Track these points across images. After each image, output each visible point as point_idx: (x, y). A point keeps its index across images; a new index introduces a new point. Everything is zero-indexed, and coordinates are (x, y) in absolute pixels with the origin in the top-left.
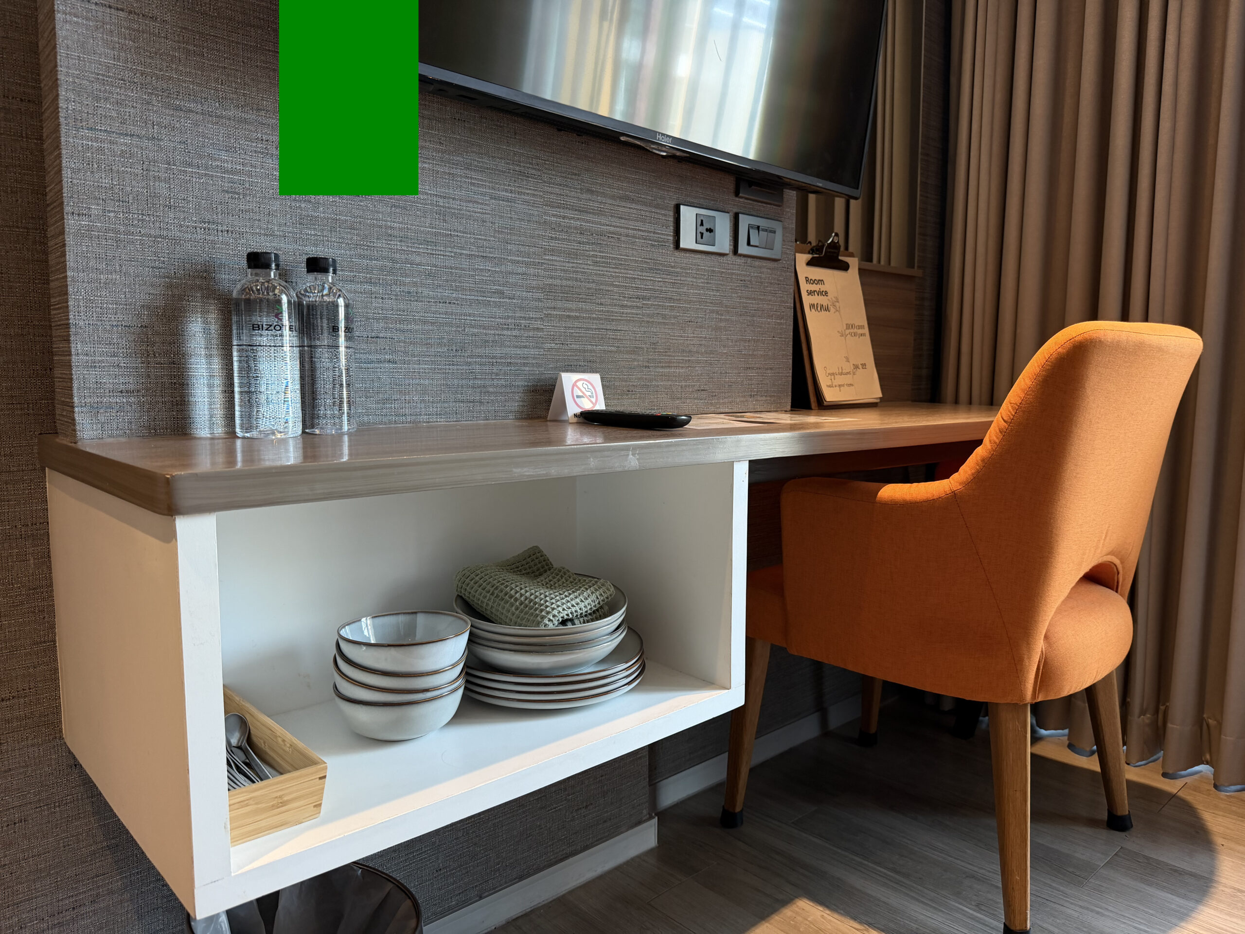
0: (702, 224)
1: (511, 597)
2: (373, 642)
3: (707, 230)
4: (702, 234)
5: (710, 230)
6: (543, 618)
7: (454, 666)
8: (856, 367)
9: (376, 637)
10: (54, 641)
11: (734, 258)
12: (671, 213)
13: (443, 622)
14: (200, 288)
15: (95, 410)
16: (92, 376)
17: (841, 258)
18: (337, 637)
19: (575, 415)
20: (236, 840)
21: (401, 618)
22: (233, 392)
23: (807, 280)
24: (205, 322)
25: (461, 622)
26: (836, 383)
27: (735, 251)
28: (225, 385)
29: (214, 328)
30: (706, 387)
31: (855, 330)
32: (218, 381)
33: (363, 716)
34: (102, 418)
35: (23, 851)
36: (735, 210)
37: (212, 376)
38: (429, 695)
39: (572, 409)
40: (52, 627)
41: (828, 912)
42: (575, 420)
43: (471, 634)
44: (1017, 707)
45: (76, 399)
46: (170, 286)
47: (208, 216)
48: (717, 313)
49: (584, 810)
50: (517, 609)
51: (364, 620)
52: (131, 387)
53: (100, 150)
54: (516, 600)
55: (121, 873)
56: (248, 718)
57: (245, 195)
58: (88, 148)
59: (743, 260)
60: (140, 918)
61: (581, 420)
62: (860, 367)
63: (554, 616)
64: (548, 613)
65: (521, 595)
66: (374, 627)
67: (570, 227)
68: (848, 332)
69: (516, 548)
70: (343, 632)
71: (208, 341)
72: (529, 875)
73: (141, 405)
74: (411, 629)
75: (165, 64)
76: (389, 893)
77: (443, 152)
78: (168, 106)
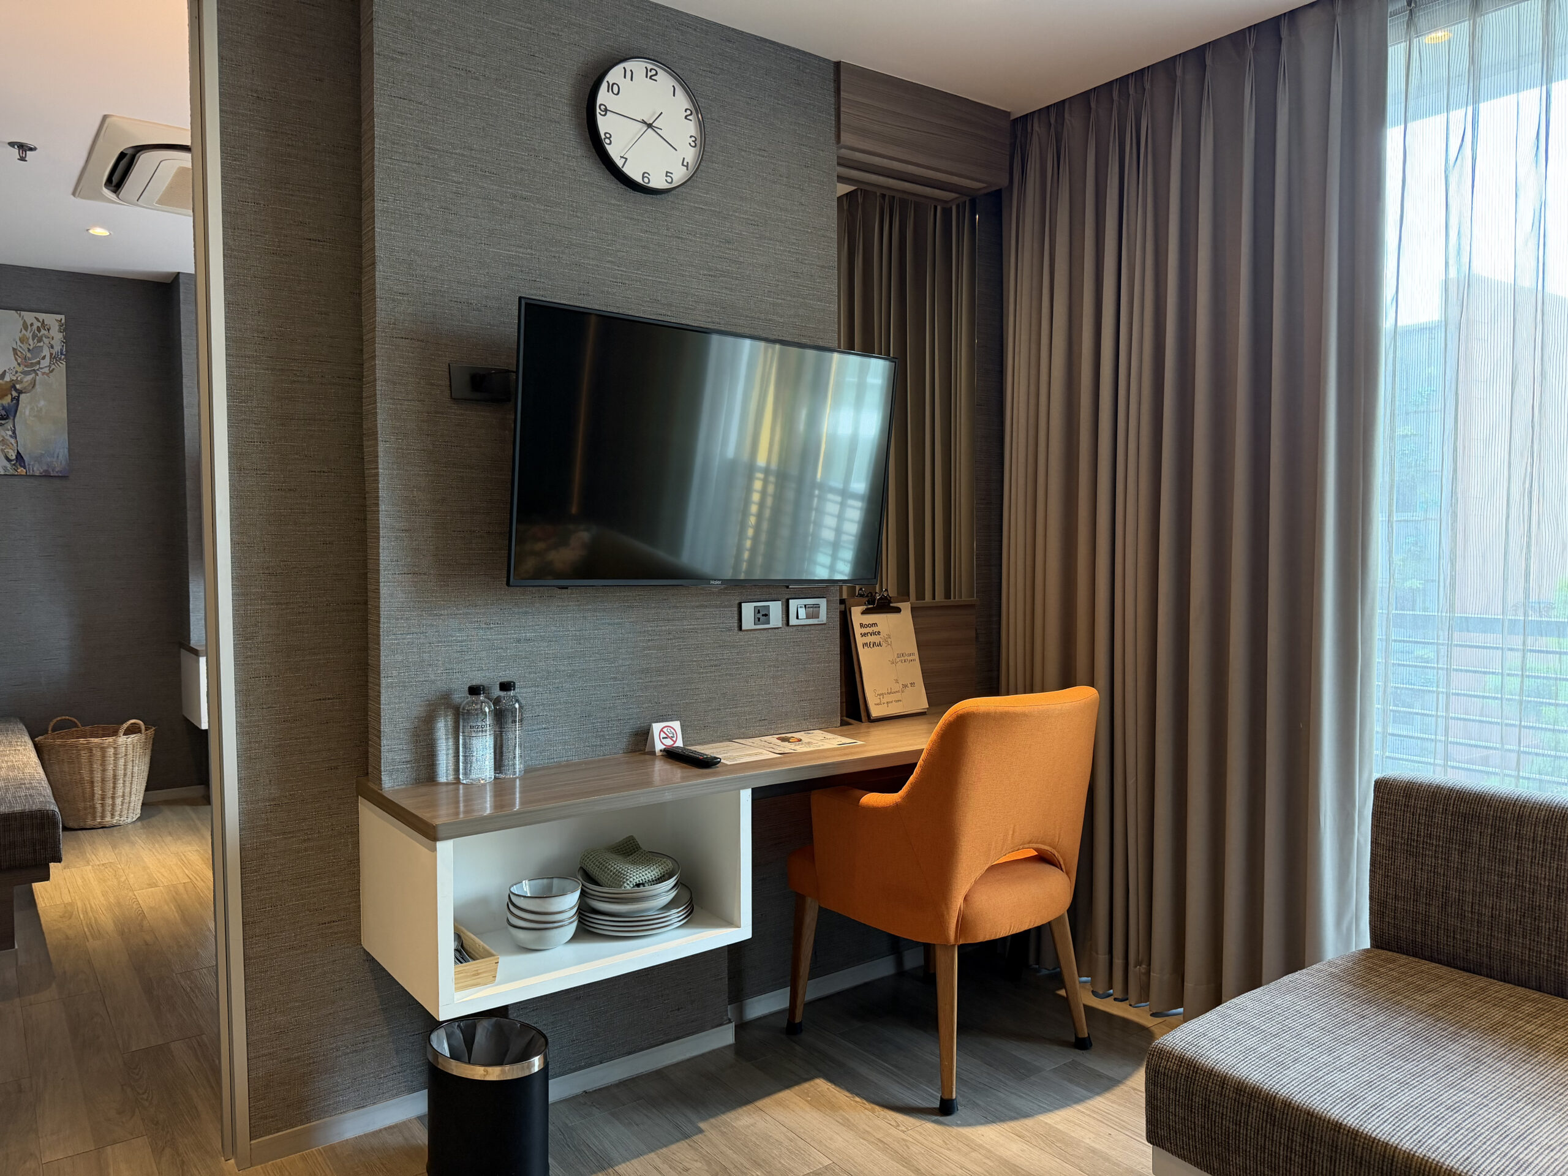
0: (759, 612)
1: (608, 869)
2: (529, 895)
3: (763, 615)
4: (759, 619)
5: (766, 615)
6: (624, 882)
7: (572, 908)
8: (905, 686)
9: (531, 894)
10: (359, 890)
11: (787, 628)
12: (736, 609)
13: (567, 883)
14: (443, 704)
15: (391, 772)
16: (390, 756)
17: (891, 605)
18: (509, 892)
19: (661, 751)
20: (457, 989)
21: (545, 881)
22: (459, 756)
23: (862, 625)
24: (446, 721)
25: (575, 883)
26: (885, 700)
27: (788, 624)
28: (455, 753)
29: (450, 723)
30: (766, 718)
31: (906, 657)
32: (451, 751)
33: (521, 935)
34: (394, 777)
35: (340, 1007)
36: (787, 597)
37: (448, 749)
38: (556, 925)
39: (659, 747)
40: (359, 882)
41: (833, 1086)
42: (661, 754)
43: (582, 889)
44: (948, 947)
45: (382, 769)
46: (429, 705)
47: (449, 666)
48: (774, 666)
49: (676, 1012)
50: (611, 877)
51: (524, 882)
52: (408, 759)
53: (398, 644)
54: (611, 871)
55: (388, 1025)
56: (462, 934)
57: (467, 652)
58: (393, 644)
59: (795, 628)
60: (397, 1053)
61: (665, 753)
62: (909, 685)
63: (630, 882)
64: (627, 880)
65: (614, 868)
66: (530, 886)
67: (662, 631)
68: (898, 660)
69: (621, 837)
70: (512, 889)
71: (447, 731)
72: (635, 1052)
73: (412, 767)
74: (550, 888)
75: (429, 594)
76: (533, 1036)
77: (579, 605)
78: (430, 615)
